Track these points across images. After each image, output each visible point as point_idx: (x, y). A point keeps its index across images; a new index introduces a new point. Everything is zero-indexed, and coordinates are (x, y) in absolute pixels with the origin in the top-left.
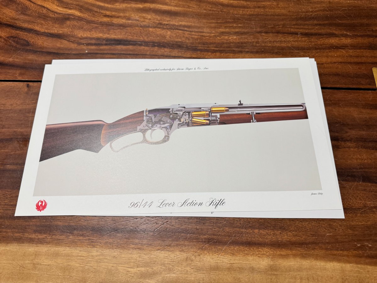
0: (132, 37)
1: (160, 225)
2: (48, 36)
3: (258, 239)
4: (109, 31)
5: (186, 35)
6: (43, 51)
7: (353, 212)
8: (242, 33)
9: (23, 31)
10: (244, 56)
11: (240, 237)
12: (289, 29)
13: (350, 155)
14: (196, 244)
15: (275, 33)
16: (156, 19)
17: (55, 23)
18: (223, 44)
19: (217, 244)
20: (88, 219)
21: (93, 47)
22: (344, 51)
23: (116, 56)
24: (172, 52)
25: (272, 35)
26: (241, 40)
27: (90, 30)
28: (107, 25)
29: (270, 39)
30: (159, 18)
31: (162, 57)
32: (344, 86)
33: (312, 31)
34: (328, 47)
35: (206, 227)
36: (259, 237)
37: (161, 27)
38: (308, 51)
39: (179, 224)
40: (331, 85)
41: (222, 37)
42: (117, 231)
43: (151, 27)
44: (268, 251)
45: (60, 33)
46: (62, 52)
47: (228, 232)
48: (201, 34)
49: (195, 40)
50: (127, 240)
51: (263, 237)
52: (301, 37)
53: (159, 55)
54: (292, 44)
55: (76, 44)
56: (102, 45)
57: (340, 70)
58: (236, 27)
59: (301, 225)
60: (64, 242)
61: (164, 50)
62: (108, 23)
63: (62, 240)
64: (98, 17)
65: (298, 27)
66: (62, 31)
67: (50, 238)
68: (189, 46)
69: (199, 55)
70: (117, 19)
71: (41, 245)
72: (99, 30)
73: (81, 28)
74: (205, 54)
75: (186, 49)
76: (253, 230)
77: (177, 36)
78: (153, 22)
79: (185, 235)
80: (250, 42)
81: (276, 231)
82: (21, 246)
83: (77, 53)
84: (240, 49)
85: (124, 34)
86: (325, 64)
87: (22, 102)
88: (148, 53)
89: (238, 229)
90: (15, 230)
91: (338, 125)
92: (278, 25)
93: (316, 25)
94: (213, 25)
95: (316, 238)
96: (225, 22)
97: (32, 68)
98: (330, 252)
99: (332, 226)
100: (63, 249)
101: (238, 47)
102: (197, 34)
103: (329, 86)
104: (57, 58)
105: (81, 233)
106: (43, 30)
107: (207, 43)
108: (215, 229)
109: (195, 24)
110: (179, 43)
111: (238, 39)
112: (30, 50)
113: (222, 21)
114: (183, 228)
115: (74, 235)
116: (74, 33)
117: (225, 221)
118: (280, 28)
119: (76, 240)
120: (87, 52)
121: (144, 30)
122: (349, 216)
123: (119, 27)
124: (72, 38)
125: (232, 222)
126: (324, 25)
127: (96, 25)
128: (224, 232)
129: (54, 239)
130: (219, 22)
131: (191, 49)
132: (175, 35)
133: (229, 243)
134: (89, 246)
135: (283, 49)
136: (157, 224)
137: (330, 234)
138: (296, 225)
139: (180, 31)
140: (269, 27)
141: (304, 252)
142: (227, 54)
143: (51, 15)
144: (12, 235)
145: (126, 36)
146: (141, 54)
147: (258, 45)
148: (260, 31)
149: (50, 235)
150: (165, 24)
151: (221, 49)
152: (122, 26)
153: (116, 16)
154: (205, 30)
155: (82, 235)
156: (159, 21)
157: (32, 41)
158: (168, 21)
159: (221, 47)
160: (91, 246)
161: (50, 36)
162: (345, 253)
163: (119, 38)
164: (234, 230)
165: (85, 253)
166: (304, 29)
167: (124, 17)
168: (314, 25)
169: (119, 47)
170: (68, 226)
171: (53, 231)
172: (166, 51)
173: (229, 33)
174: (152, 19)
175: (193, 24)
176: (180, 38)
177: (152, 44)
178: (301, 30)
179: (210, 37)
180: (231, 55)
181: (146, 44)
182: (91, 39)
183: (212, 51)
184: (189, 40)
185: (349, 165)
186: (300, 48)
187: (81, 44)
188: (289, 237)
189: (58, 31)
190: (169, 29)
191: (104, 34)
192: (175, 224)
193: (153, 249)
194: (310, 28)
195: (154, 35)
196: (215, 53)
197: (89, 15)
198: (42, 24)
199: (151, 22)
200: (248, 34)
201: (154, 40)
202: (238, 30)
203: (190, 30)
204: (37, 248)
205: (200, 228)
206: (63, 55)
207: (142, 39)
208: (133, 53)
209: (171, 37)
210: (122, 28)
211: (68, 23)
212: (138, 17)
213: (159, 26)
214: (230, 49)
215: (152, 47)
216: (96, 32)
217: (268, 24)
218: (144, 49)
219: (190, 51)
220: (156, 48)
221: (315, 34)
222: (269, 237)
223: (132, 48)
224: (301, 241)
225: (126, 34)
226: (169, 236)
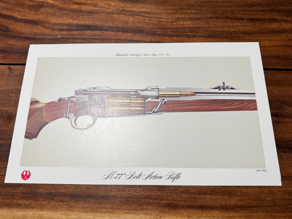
0: (98, 23)
1: (127, 193)
2: (25, 22)
3: (210, 203)
4: (79, 17)
5: (147, 21)
6: (21, 36)
7: (289, 180)
8: (196, 19)
9: (3, 17)
10: (197, 40)
11: (194, 202)
12: (237, 15)
13: (288, 130)
14: (157, 208)
15: (224, 18)
16: (119, 6)
17: (31, 10)
18: (179, 29)
19: (176, 208)
20: (66, 187)
21: (65, 33)
22: (285, 35)
23: (86, 40)
24: (134, 36)
25: (221, 20)
26: (195, 25)
27: (62, 17)
28: (76, 12)
29: (219, 24)
30: (122, 5)
31: (126, 41)
32: (284, 67)
33: (256, 17)
34: (271, 32)
35: (166, 194)
36: (211, 202)
37: (124, 13)
38: (253, 35)
39: (143, 192)
40: (273, 67)
41: (178, 23)
42: (91, 197)
43: (115, 14)
44: (218, 214)
45: (36, 20)
46: (38, 37)
47: (185, 198)
48: (160, 20)
49: (154, 25)
50: (100, 205)
51: (214, 201)
52: (247, 22)
53: (123, 40)
54: (239, 29)
55: (50, 30)
56: (73, 30)
57: (281, 53)
58: (190, 13)
59: (246, 191)
60: (47, 207)
61: (127, 35)
62: (78, 9)
63: (45, 205)
64: (68, 5)
65: (244, 13)
66: (37, 17)
67: (34, 203)
68: (149, 31)
69: (158, 39)
70: (85, 6)
71: (27, 209)
72: (69, 16)
73: (54, 15)
74: (163, 38)
75: (147, 34)
76: (205, 196)
77: (138, 22)
78: (117, 9)
79: (149, 201)
80: (203, 27)
81: (224, 197)
82: (10, 211)
83: (51, 38)
84: (193, 34)
85: (92, 20)
86: (268, 47)
87: (5, 83)
88: (113, 38)
89: (193, 195)
90: (5, 196)
91: (278, 103)
92: (227, 11)
93: (260, 11)
94: (170, 11)
95: (258, 202)
96: (180, 8)
97: (13, 52)
98: (270, 214)
99: (272, 192)
100: (46, 213)
101: (192, 32)
102: (155, 19)
103: (271, 67)
104: (34, 43)
105: (60, 199)
106: (20, 17)
107: (164, 28)
108: (174, 196)
109: (154, 11)
110: (140, 28)
111: (192, 24)
112: (10, 35)
113: (177, 8)
114: (147, 195)
115: (55, 200)
116: (48, 20)
117: (182, 189)
118: (229, 14)
119: (57, 205)
120: (59, 37)
121: (109, 16)
122: (286, 183)
123: (87, 14)
124: (46, 24)
125: (188, 189)
126: (267, 11)
127: (67, 12)
128: (181, 197)
129: (38, 205)
130: (175, 8)
131: (151, 34)
132: (136, 21)
133: (186, 207)
134: (68, 210)
135: (231, 33)
136: (124, 191)
137: (270, 199)
138: (242, 191)
139: (141, 17)
140: (219, 13)
141: (248, 214)
142: (182, 39)
143: (27, 2)
144: (3, 201)
145: (94, 22)
146: (107, 39)
147: (209, 30)
148: (211, 17)
149: (35, 201)
150: (127, 10)
151: (177, 33)
152: (90, 13)
153: (84, 3)
154: (163, 16)
155: (61, 201)
156: (122, 7)
157: (11, 27)
158: (130, 8)
159: (177, 32)
160: (70, 211)
161: (27, 23)
162: (283, 215)
163: (87, 24)
164: (189, 196)
165: (65, 216)
166: (250, 14)
167: (91, 4)
168: (259, 11)
169: (88, 32)
170: (50, 193)
171: (37, 197)
172: (129, 36)
173: (184, 19)
174: (116, 6)
175: (152, 11)
176: (141, 23)
177: (117, 30)
178: (247, 16)
179: (168, 22)
180: (186, 39)
181: (111, 29)
182: (63, 25)
183: (169, 35)
184: (149, 25)
185: (288, 138)
186: (246, 33)
187: (55, 30)
188: (235, 202)
189: (33, 18)
190: (132, 15)
191: (75, 20)
192: (140, 192)
193: (122, 213)
194: (255, 13)
195: (118, 21)
196: (172, 38)
197: (60, 3)
198: (19, 11)
199: (115, 8)
200: (201, 20)
201: (118, 26)
202: (192, 16)
203: (150, 16)
204: (25, 212)
205: (161, 195)
206: (39, 40)
207: (107, 24)
208: (101, 38)
209: (133, 23)
210: (89, 14)
211: (42, 9)
212: (104, 4)
213: (122, 13)
214: (185, 33)
215: (117, 32)
216: (67, 18)
217: (218, 10)
218: (110, 34)
219: (150, 35)
220: (120, 33)
221: (259, 20)
222: (219, 201)
223: (99, 33)
224: (246, 205)
225: (93, 20)
226: (135, 201)
